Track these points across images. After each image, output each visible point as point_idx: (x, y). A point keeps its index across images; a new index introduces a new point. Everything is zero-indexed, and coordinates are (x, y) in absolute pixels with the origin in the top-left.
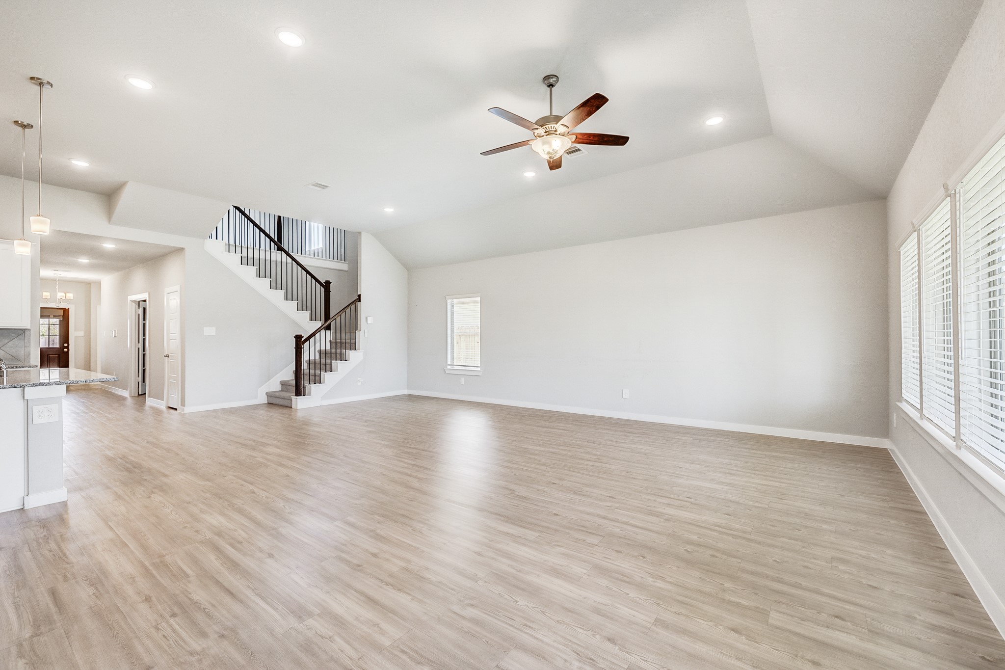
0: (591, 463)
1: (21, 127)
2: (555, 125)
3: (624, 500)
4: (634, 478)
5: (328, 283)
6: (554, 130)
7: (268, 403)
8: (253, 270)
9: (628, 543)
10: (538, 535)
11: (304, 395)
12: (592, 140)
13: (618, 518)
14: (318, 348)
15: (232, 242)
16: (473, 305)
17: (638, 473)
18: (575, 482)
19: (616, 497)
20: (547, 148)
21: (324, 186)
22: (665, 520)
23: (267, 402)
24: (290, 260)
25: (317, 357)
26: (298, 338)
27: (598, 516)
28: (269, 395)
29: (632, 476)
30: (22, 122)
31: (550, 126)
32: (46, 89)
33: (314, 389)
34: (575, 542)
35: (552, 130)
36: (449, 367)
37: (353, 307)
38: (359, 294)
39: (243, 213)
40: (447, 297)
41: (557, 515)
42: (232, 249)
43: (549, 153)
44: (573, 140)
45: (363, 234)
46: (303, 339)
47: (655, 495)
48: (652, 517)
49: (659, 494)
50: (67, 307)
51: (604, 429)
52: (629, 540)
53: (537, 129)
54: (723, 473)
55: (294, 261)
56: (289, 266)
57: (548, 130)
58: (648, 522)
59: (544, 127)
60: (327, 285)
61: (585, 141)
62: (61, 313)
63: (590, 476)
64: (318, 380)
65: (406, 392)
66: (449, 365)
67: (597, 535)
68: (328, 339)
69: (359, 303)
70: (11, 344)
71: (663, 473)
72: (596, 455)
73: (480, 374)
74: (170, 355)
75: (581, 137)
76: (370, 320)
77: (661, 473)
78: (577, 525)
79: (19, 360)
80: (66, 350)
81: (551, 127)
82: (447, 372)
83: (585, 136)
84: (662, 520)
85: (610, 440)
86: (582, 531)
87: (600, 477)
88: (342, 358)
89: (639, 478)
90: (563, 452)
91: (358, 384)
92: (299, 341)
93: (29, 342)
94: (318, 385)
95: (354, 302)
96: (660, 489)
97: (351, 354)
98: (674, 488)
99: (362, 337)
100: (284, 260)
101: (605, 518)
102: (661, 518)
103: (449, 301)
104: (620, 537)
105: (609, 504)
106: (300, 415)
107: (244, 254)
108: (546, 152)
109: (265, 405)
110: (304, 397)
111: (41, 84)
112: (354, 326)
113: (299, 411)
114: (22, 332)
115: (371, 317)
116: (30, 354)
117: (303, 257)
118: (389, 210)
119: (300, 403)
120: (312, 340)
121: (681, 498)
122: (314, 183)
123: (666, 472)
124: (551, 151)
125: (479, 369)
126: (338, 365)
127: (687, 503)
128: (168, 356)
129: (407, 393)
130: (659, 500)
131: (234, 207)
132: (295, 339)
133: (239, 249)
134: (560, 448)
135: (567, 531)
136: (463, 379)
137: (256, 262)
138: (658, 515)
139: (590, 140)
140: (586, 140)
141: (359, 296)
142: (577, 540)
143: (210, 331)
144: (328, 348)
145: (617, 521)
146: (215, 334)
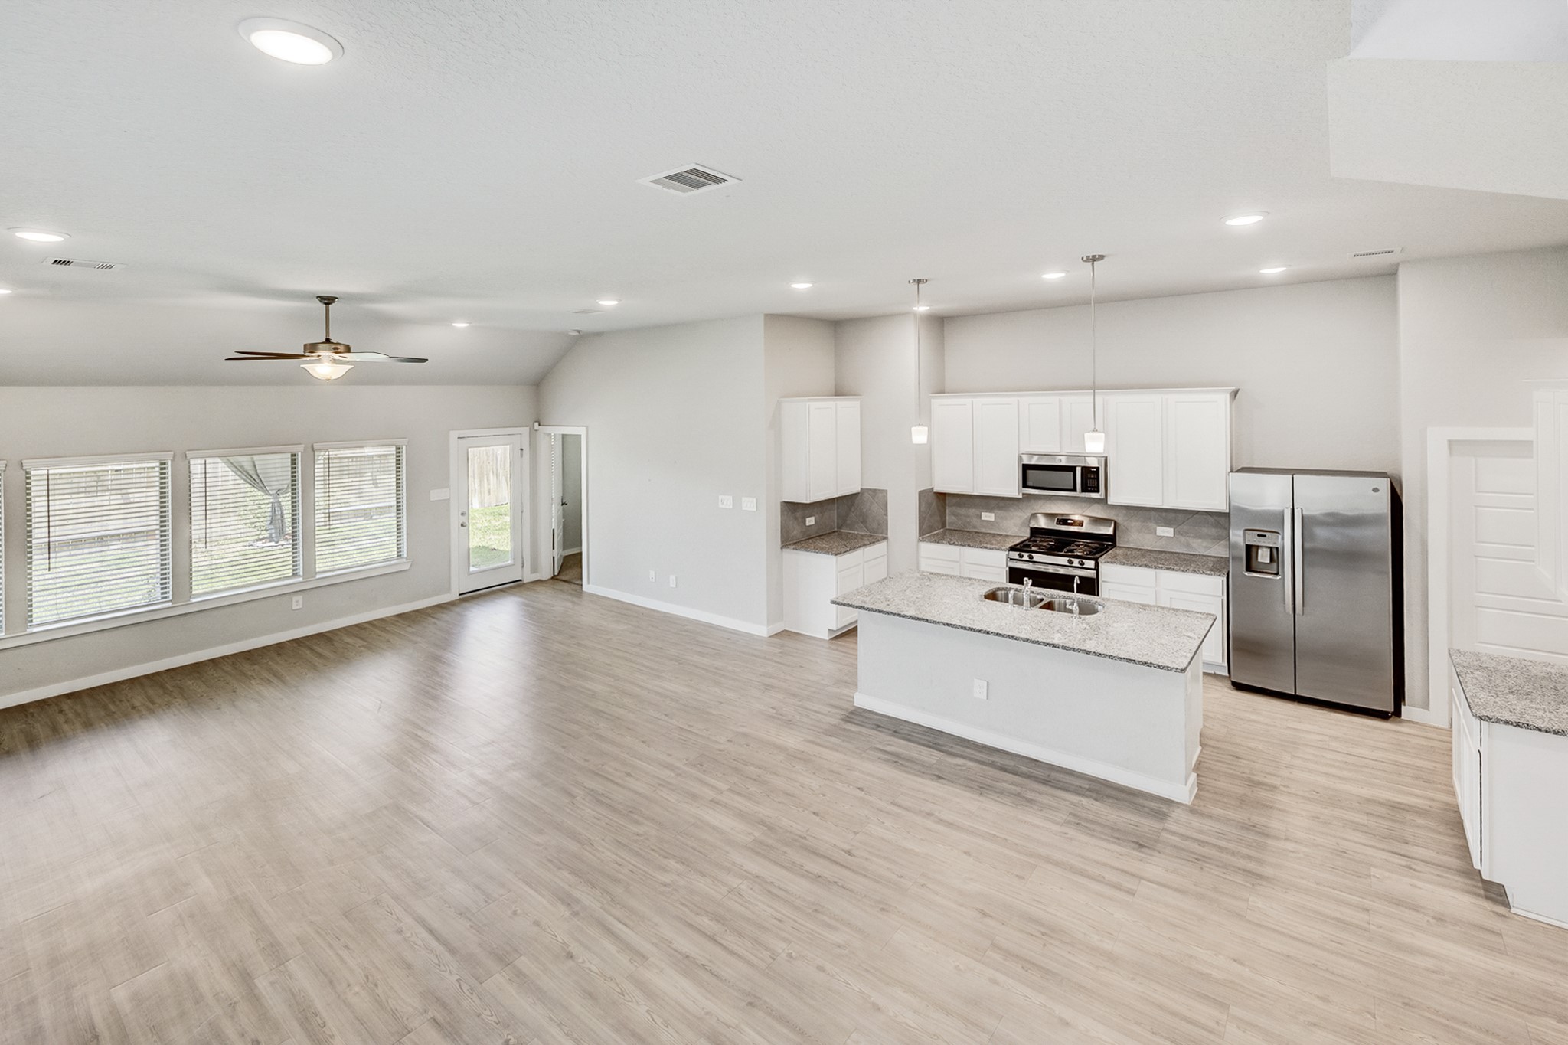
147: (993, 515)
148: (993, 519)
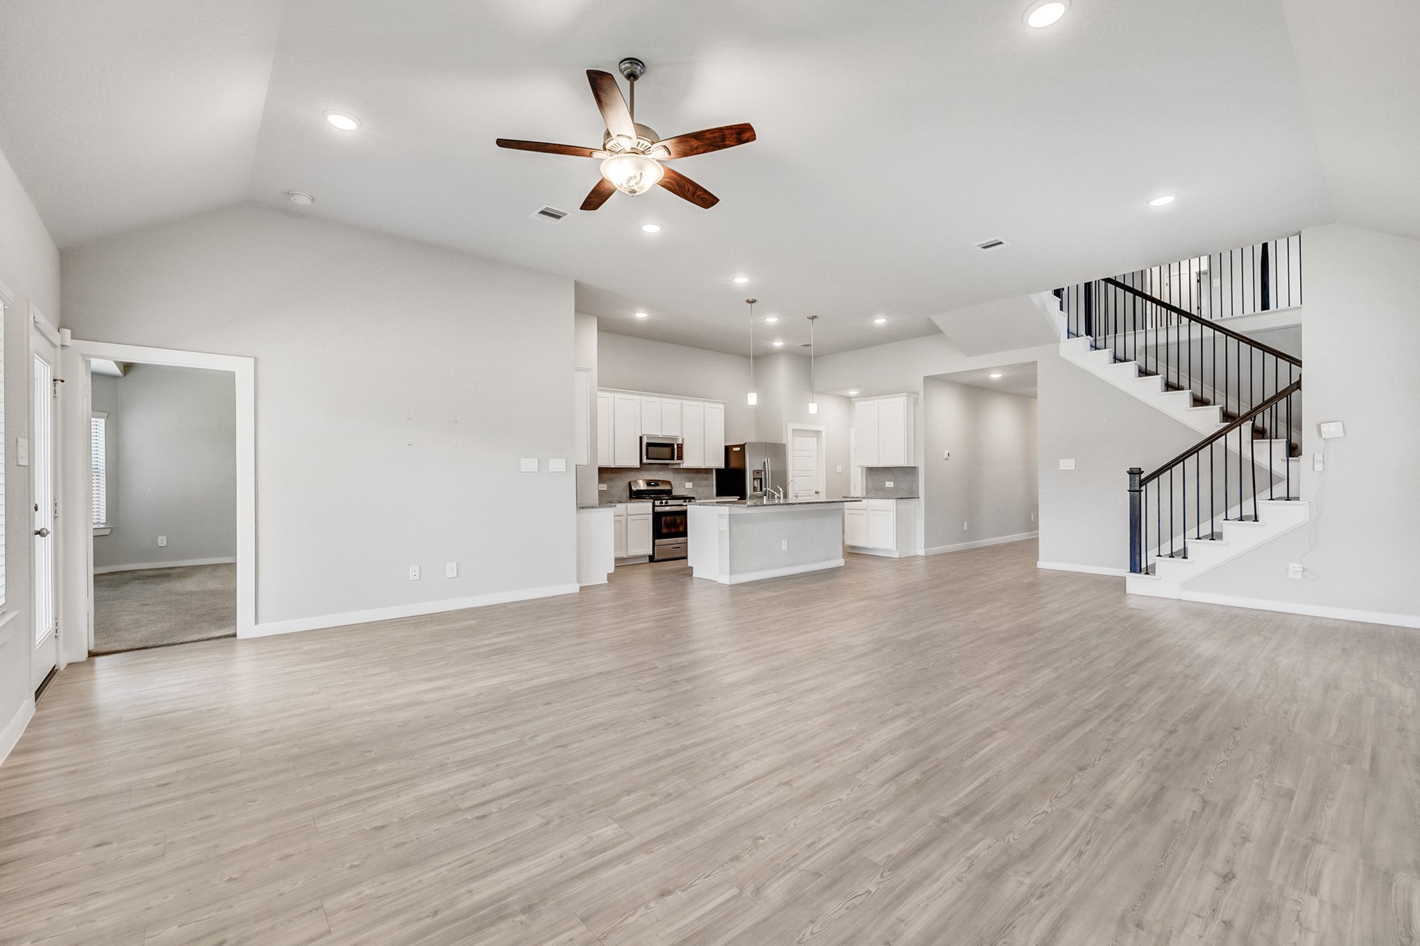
147: (606, 485)
148: (605, 489)
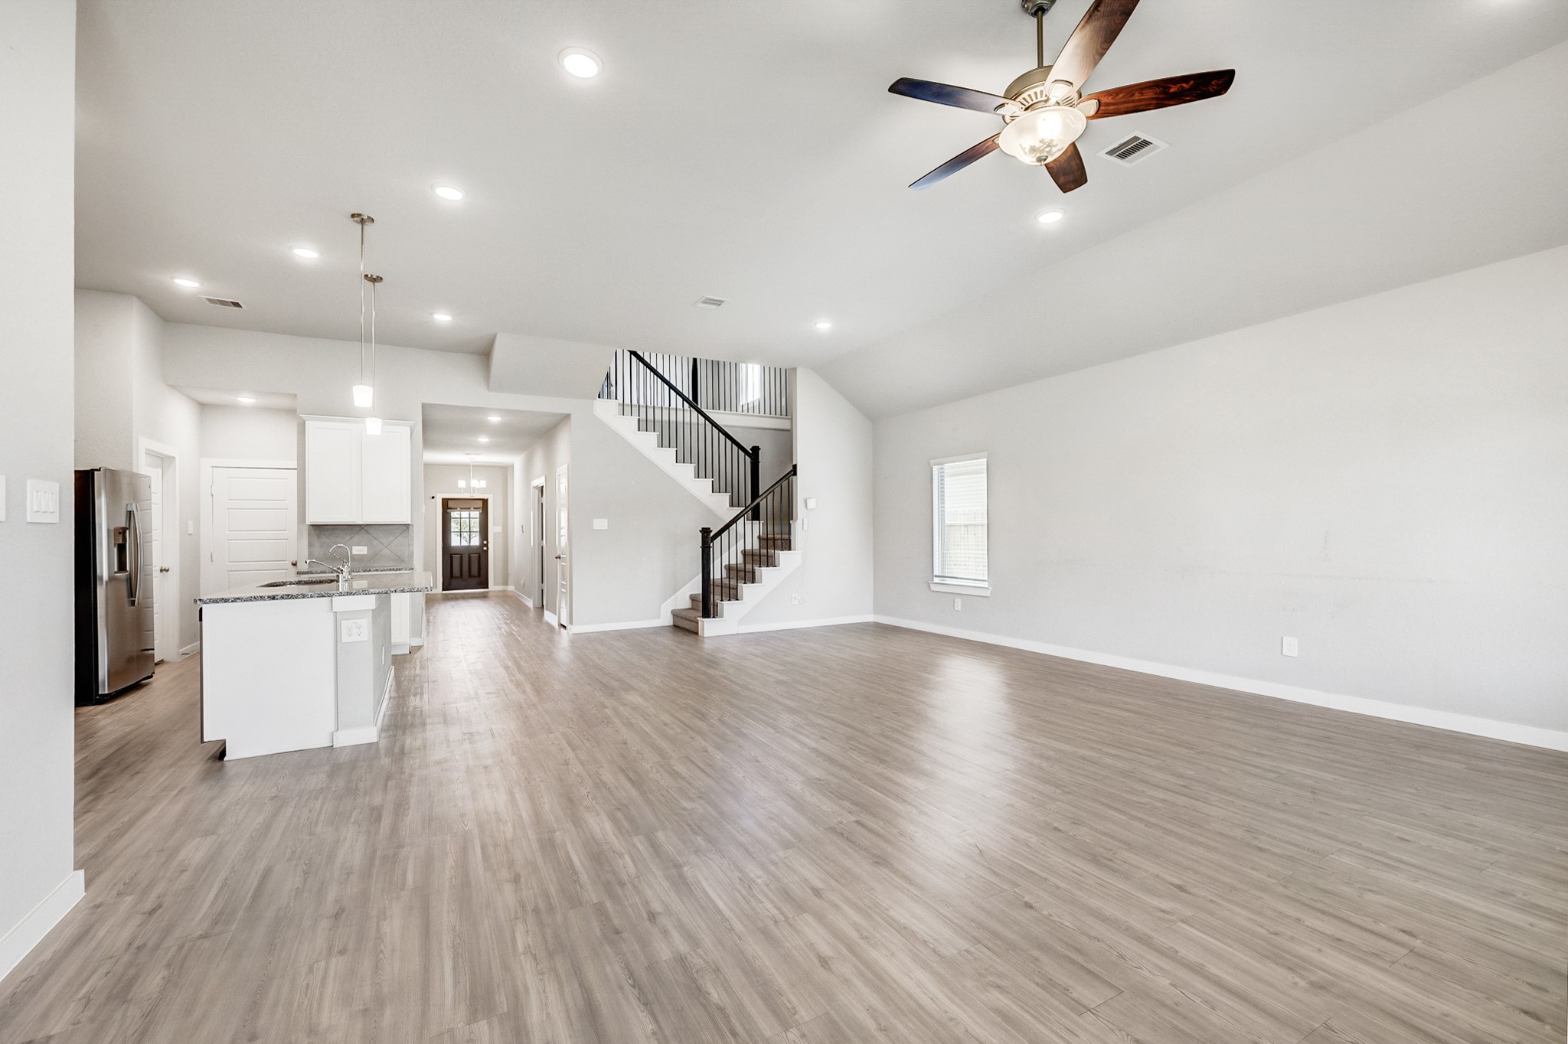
0: (1161, 795)
1: (371, 281)
2: (1042, 88)
3: (1211, 901)
4: (1260, 849)
5: (756, 449)
6: (1044, 98)
7: (674, 626)
8: (653, 437)
9: (1176, 1028)
10: (967, 946)
11: (714, 617)
12: (1140, 100)
13: (1177, 948)
14: (741, 548)
15: (627, 401)
16: (975, 476)
17: (1275, 838)
18: (1105, 834)
19: (1194, 890)
20: (1029, 141)
21: (717, 301)
22: (1312, 984)
23: (672, 624)
24: (702, 419)
25: (741, 560)
26: (705, 532)
27: (1128, 931)
28: (676, 614)
29: (1256, 843)
30: (372, 276)
31: (1031, 92)
32: (368, 227)
33: (727, 607)
34: (1043, 987)
35: (1039, 99)
36: (936, 580)
37: (785, 484)
38: (794, 463)
39: (640, 359)
40: (932, 462)
41: (1031, 907)
42: (627, 409)
43: (1033, 150)
44: (1092, 112)
45: (799, 371)
46: (712, 534)
47: (1303, 904)
48: (1274, 966)
49: (1319, 905)
50: (486, 498)
51: (1229, 719)
52: (1185, 1018)
53: (1002, 105)
54: (1546, 877)
55: (709, 421)
56: (701, 428)
57: (1031, 103)
58: (1258, 979)
59: (1020, 98)
60: (754, 454)
61: (1123, 107)
62: (480, 504)
63: (1148, 824)
64: (733, 595)
65: (871, 618)
66: (936, 576)
67: (1104, 982)
68: (756, 534)
69: (794, 477)
70: (395, 542)
71: (1350, 849)
72: (1180, 776)
73: (987, 593)
74: (562, 556)
75: (1109, 100)
76: (811, 504)
77: (1341, 846)
78: (1066, 943)
79: (403, 561)
80: (485, 548)
81: (1036, 93)
82: (933, 588)
83: (1121, 95)
84: (1302, 983)
85: (1230, 746)
86: (1073, 962)
87: (1170, 832)
88: (770, 562)
89: (1274, 850)
90: (1109, 761)
91: (794, 603)
92: (707, 537)
93: (413, 540)
94: (733, 602)
95: (787, 477)
96: (1326, 891)
97: (782, 556)
98: (1369, 896)
99: (800, 530)
100: (694, 420)
101: (1144, 940)
102: (1302, 977)
103: (935, 469)
104: (1163, 1005)
105: (1165, 905)
106: (707, 646)
107: (643, 416)
108: (1027, 150)
109: (668, 628)
110: (714, 619)
111: (362, 222)
112: (786, 514)
113: (706, 641)
114: (405, 528)
115: (814, 500)
116: (413, 554)
117: (721, 413)
118: (824, 326)
119: (709, 628)
120: (725, 534)
121: (1382, 928)
122: (703, 299)
123: (1359, 846)
124: (1038, 145)
125: (985, 585)
126: (764, 573)
127: (1397, 948)
128: (560, 558)
129: (871, 620)
130: (1311, 920)
131: (629, 351)
132: (701, 534)
133: (635, 410)
134: (1105, 750)
135: (1036, 953)
136: (958, 602)
137: (658, 426)
138: (1295, 965)
139: (1133, 101)
140: (1123, 103)
141: (795, 467)
142: (1049, 985)
143: (600, 524)
144: (756, 546)
145: (1172, 955)
146: (606, 528)
